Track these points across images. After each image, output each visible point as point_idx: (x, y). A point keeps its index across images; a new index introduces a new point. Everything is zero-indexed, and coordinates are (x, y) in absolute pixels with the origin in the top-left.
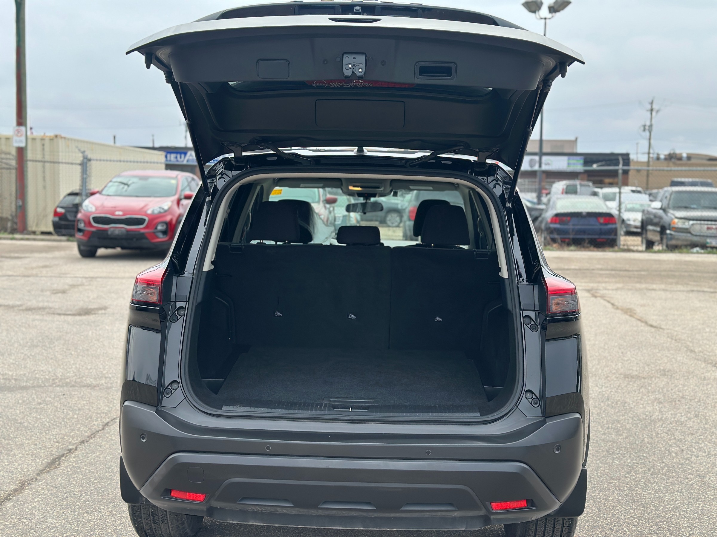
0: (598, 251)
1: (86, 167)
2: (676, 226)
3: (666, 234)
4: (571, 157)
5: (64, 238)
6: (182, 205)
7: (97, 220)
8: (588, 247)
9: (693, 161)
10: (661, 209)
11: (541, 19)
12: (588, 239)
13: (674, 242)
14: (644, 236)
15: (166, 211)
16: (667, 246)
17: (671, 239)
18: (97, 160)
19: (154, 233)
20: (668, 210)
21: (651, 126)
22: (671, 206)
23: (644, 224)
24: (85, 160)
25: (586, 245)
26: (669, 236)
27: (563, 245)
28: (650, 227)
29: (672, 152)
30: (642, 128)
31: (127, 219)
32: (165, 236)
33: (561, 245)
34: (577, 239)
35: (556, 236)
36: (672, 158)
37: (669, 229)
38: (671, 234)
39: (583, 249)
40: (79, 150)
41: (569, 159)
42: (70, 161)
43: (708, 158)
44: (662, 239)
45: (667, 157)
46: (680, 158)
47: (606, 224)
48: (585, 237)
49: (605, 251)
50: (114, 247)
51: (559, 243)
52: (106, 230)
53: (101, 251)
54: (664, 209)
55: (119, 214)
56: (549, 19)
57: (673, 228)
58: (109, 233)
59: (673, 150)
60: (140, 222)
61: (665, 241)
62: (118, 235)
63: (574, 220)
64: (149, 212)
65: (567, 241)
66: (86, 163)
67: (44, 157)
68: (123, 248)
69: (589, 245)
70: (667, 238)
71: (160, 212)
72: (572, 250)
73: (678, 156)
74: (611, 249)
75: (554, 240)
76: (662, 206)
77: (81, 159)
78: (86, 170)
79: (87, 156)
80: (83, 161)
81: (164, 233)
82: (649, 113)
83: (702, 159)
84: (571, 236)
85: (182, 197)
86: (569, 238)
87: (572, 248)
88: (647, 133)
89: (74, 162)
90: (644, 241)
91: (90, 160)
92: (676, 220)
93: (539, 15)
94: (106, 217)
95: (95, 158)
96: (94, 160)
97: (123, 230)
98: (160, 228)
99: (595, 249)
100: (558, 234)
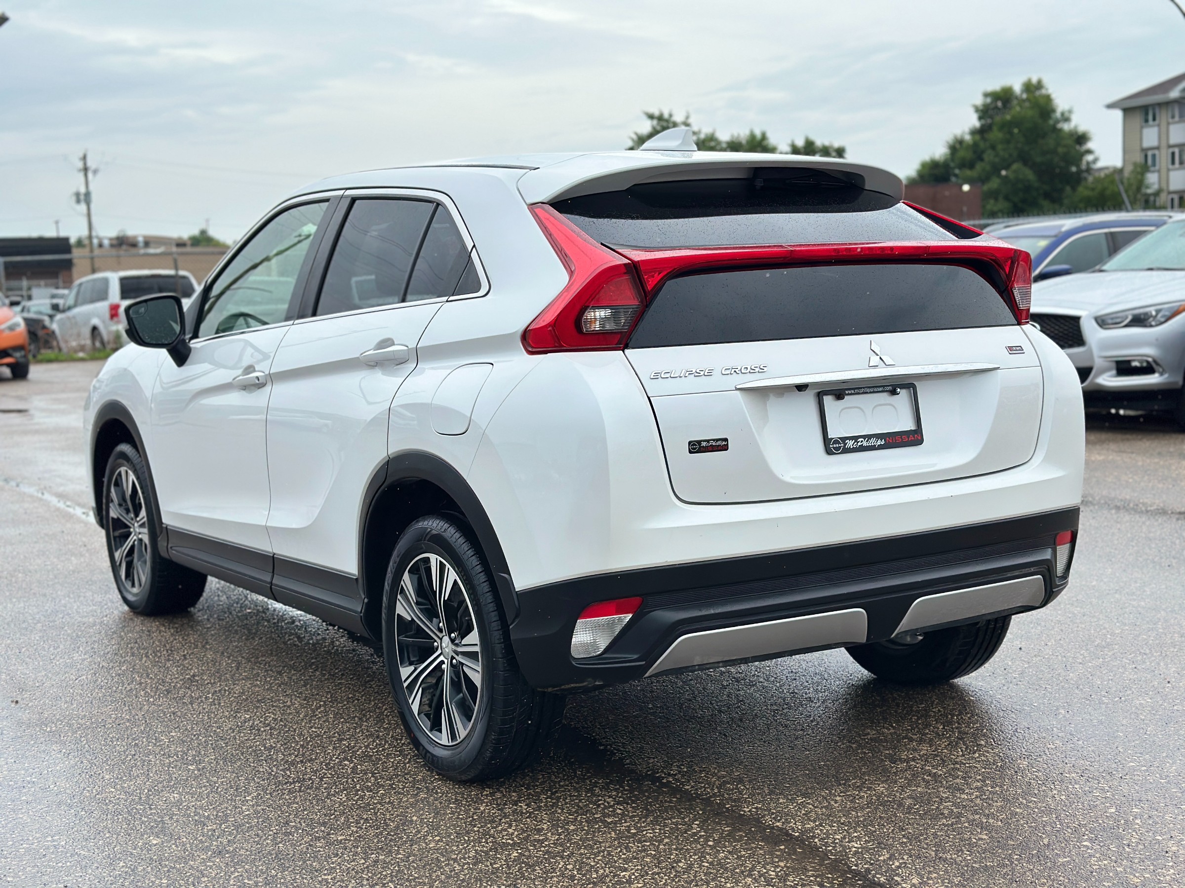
9: (153, 248)
21: (88, 195)
29: (121, 234)
30: (74, 198)
36: (123, 243)
43: (175, 242)
45: (115, 242)
46: (134, 244)
73: (131, 240)
88: (83, 207)
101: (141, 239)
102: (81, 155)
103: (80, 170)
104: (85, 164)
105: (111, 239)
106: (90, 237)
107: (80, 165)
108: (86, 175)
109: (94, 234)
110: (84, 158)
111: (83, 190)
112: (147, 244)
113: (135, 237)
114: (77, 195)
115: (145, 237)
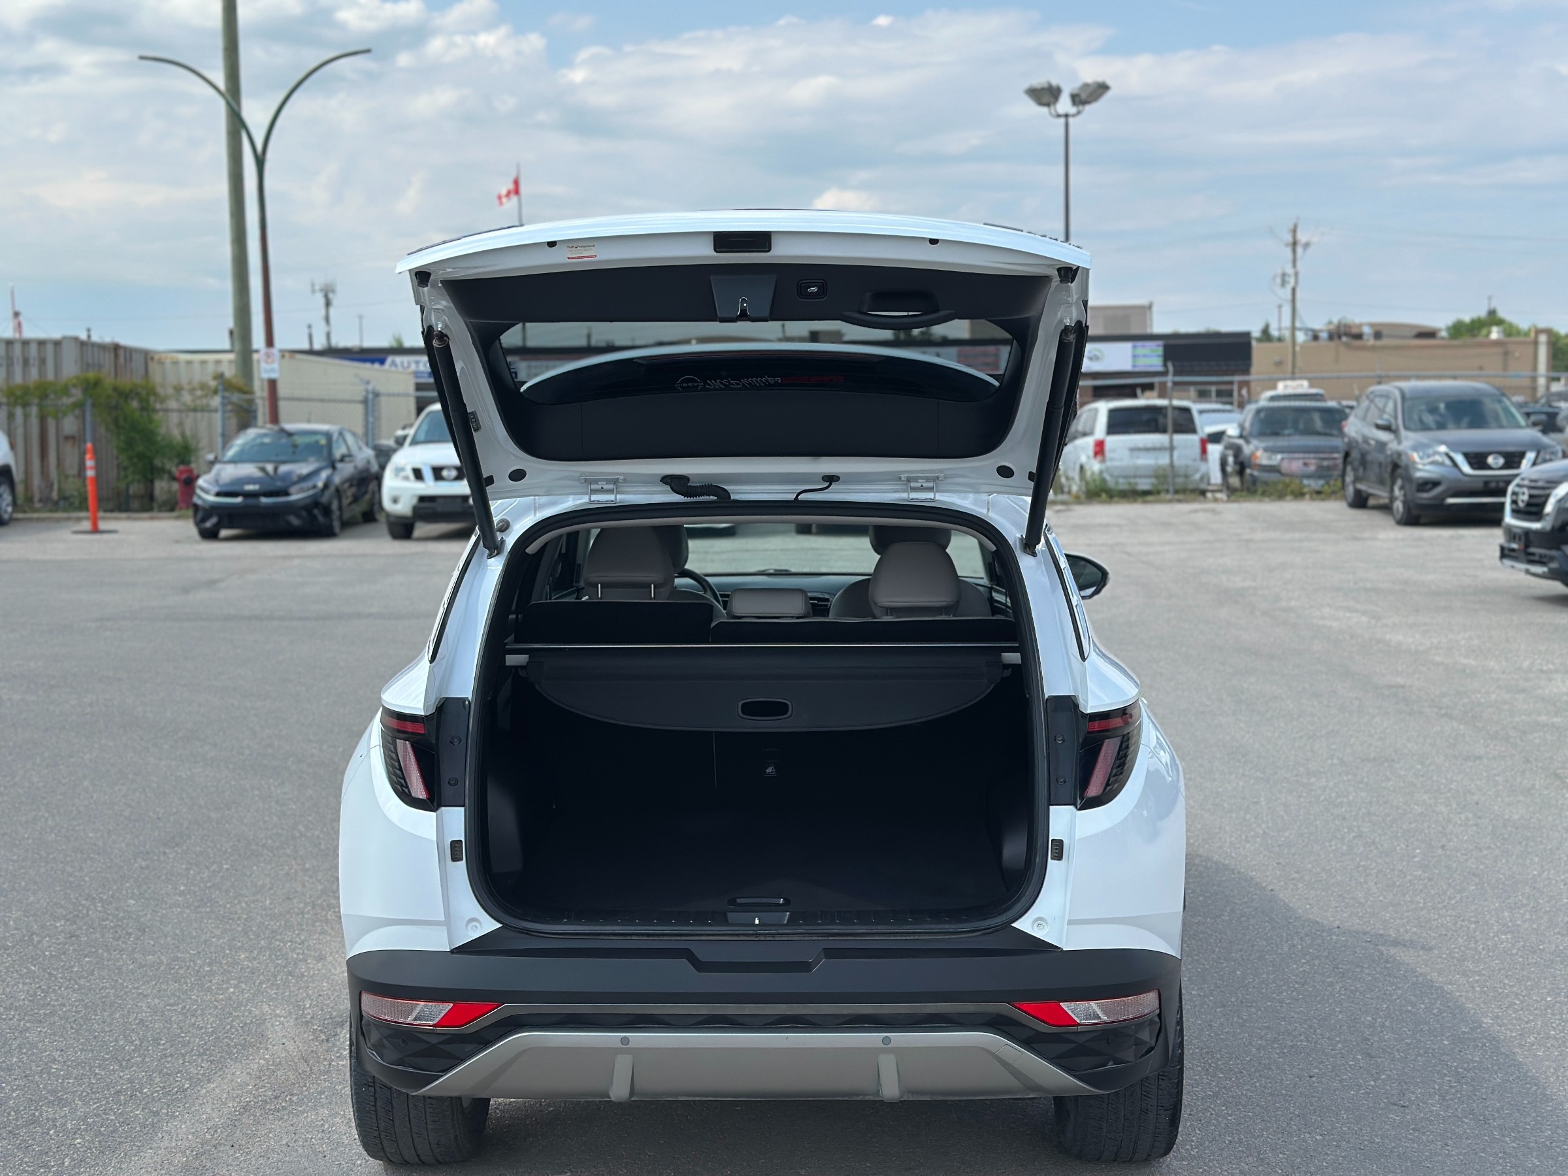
1: (373, 406)
4: (1139, 343)
9: (1384, 342)
11: (1059, 116)
21: (1296, 274)
24: (370, 396)
29: (1341, 323)
30: (1279, 280)
36: (1341, 333)
41: (1134, 347)
43: (1414, 332)
45: (1333, 333)
46: (1359, 336)
56: (1074, 116)
61: (1245, 485)
66: (372, 400)
73: (1354, 331)
78: (373, 411)
80: (366, 396)
82: (1289, 251)
88: (1288, 291)
89: (353, 398)
91: (377, 395)
92: (1259, 454)
93: (1056, 110)
96: (383, 394)
101: (1366, 330)
102: (1292, 227)
103: (1287, 245)
104: (1294, 237)
105: (1330, 328)
106: (1294, 329)
107: (1290, 239)
108: (1294, 251)
109: (1298, 324)
110: (1294, 231)
111: (1289, 270)
112: (1378, 335)
113: (1360, 325)
114: (1284, 275)
115: (1372, 325)
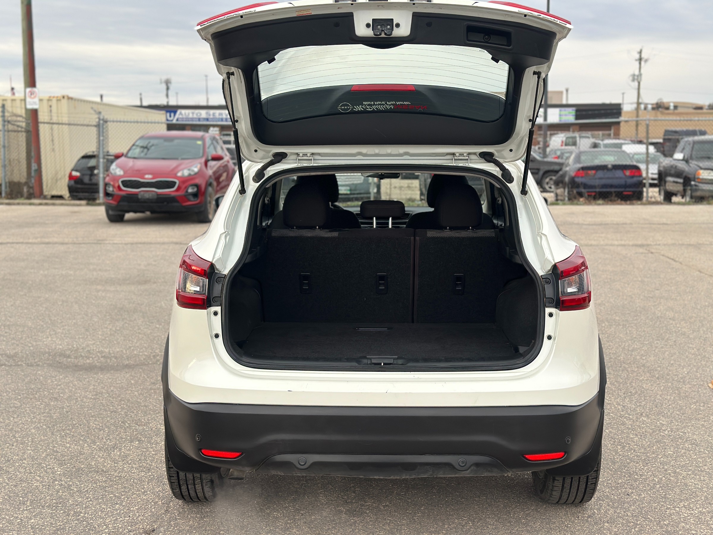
0: (627, 204)
1: (103, 129)
2: (701, 177)
3: (691, 185)
4: (563, 109)
5: (83, 202)
6: (210, 166)
7: (126, 184)
8: (615, 201)
9: (680, 110)
10: (683, 160)
12: (615, 192)
13: (698, 194)
14: (662, 188)
15: (196, 174)
16: (692, 197)
17: (696, 190)
18: (113, 121)
19: (185, 196)
20: (690, 161)
21: (640, 75)
22: (694, 156)
23: (662, 176)
24: (101, 122)
25: (613, 198)
26: (694, 187)
27: (590, 199)
28: (670, 179)
29: (659, 101)
30: (631, 78)
31: (157, 182)
32: (196, 199)
33: (587, 199)
34: (604, 192)
35: (583, 190)
36: (659, 107)
37: (694, 181)
38: (696, 185)
39: (610, 202)
40: (95, 111)
41: (560, 111)
42: (85, 123)
43: (694, 106)
44: (685, 191)
45: (655, 106)
46: (668, 108)
47: (632, 177)
48: (613, 190)
49: (633, 204)
50: (143, 212)
51: (585, 198)
52: (136, 194)
53: (128, 216)
54: (686, 160)
55: (148, 178)
57: (698, 178)
58: (140, 197)
59: (661, 99)
60: (171, 185)
61: (689, 192)
62: (148, 199)
63: (600, 174)
64: (179, 174)
65: (593, 194)
66: (103, 125)
67: (51, 119)
68: (152, 212)
69: (616, 199)
70: (691, 190)
71: (190, 175)
72: (599, 204)
73: (666, 105)
74: (639, 202)
75: (581, 195)
76: (684, 157)
77: (97, 120)
78: (103, 132)
79: (104, 117)
80: (99, 122)
81: (195, 195)
82: (637, 63)
83: (688, 107)
84: (598, 190)
85: (210, 158)
86: (595, 192)
87: (600, 202)
88: (636, 84)
89: (91, 123)
90: (662, 193)
91: (106, 122)
92: (701, 171)
94: (135, 181)
95: (112, 119)
96: (110, 121)
97: (153, 193)
98: (190, 190)
99: (623, 202)
100: (585, 188)
101: (671, 105)
103: (636, 60)
104: (640, 56)
105: (652, 104)
106: (639, 104)
107: (637, 56)
108: (640, 63)
109: (640, 101)
110: (640, 52)
111: (637, 73)
112: (676, 107)
113: (669, 103)
114: (633, 76)
115: (674, 103)
